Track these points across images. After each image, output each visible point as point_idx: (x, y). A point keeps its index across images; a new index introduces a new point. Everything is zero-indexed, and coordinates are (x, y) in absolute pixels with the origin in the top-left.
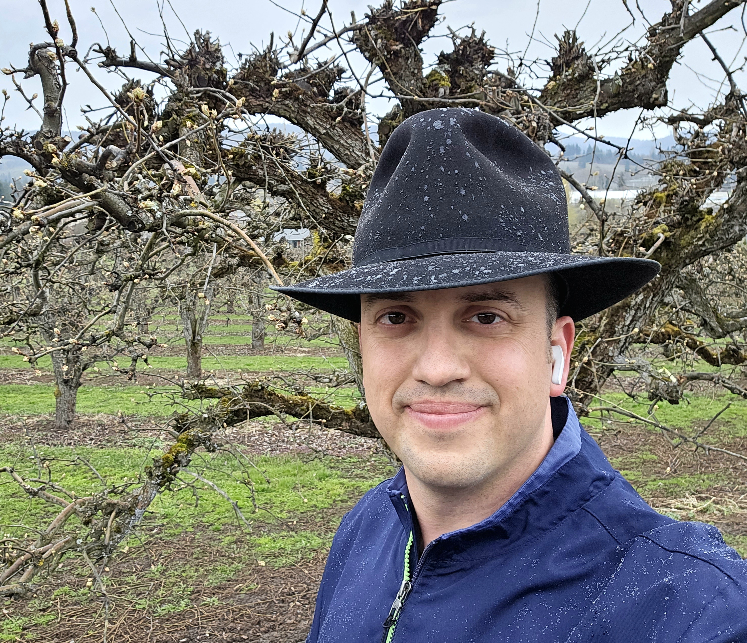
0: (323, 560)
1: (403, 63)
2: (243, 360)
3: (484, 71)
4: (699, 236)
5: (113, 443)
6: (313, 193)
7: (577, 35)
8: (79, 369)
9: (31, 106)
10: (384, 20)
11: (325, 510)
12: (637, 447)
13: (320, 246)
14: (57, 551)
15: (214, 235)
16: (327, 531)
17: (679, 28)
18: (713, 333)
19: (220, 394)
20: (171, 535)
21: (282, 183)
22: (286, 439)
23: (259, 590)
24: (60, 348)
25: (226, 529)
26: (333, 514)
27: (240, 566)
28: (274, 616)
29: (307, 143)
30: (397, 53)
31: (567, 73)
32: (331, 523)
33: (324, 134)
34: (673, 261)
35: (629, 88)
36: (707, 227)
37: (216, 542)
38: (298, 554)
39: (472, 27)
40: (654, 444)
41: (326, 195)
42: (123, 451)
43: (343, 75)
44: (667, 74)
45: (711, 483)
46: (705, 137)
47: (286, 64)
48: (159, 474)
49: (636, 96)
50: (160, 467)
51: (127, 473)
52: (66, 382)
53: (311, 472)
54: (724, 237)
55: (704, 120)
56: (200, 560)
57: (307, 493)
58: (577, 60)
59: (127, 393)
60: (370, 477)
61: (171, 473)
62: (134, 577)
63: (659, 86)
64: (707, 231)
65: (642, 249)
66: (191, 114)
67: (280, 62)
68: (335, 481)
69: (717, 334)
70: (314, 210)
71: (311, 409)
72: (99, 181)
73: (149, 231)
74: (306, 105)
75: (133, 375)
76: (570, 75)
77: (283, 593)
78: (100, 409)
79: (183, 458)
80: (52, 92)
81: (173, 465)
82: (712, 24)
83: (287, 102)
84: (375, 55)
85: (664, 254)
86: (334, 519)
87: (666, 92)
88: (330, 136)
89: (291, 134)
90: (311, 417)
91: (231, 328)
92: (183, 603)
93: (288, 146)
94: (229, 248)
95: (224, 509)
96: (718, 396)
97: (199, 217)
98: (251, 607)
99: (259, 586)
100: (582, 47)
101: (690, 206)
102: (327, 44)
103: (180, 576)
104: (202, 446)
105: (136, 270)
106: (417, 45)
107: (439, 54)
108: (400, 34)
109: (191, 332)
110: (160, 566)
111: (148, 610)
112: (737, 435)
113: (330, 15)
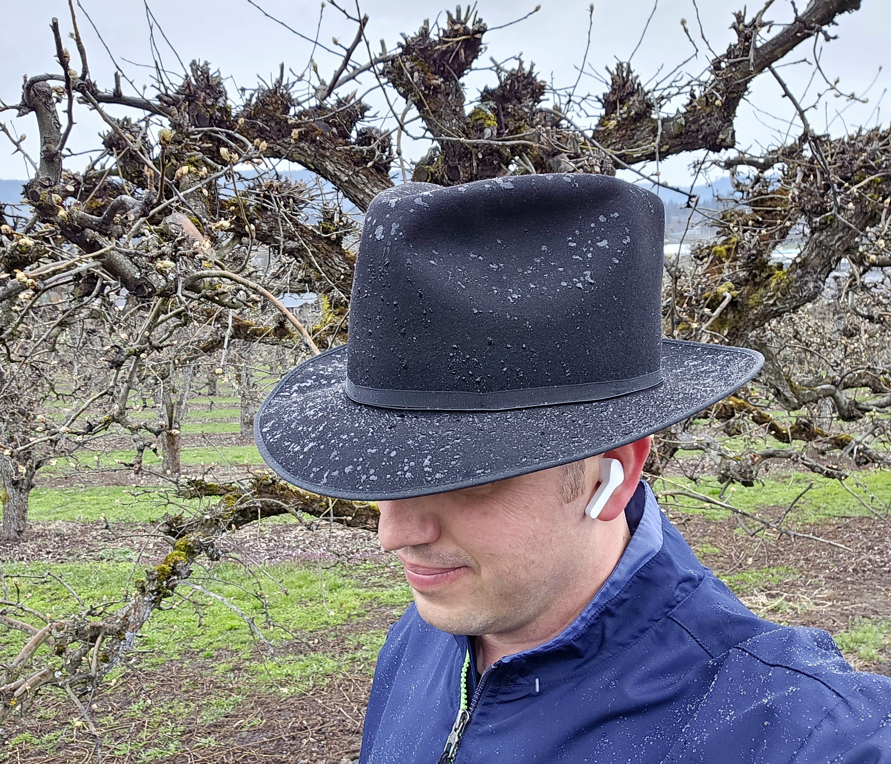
0: (339, 687)
1: (443, 100)
2: (230, 452)
3: (534, 109)
4: (769, 294)
5: (75, 556)
6: (327, 250)
7: (632, 69)
8: (31, 467)
9: (18, 150)
10: (421, 50)
11: (338, 627)
12: (695, 539)
13: (330, 313)
14: (32, 686)
15: (234, 300)
16: (342, 652)
17: (749, 60)
18: (787, 404)
19: (222, 491)
20: (153, 665)
21: (290, 239)
22: (287, 544)
23: (264, 726)
24: (47, 438)
25: (220, 655)
26: (349, 631)
27: (240, 698)
28: (284, 756)
29: (319, 192)
30: (436, 88)
31: (622, 111)
32: (347, 642)
33: (346, 181)
34: (741, 324)
35: (693, 127)
36: (778, 284)
37: (209, 671)
38: (309, 680)
39: (519, 59)
40: (715, 534)
41: (342, 253)
42: (88, 566)
43: (367, 114)
44: (734, 112)
45: (781, 578)
46: (766, 184)
47: (300, 99)
48: (154, 588)
49: (701, 137)
50: (154, 580)
51: (94, 592)
52: (15, 484)
53: (319, 583)
54: (797, 295)
55: (764, 164)
56: (191, 694)
57: (316, 607)
58: (632, 96)
59: (89, 496)
60: (390, 585)
61: (167, 587)
62: (111, 718)
63: (726, 125)
64: (778, 289)
65: (707, 311)
66: (193, 159)
67: (294, 97)
68: (349, 592)
69: (793, 406)
70: (328, 271)
71: (331, 506)
72: (107, 238)
73: (159, 296)
74: (324, 148)
75: (140, 469)
76: (624, 113)
77: (293, 728)
78: (57, 516)
79: (182, 568)
80: (51, 133)
81: (170, 577)
82: (782, 56)
83: (302, 145)
84: (410, 90)
85: (730, 316)
86: (350, 637)
87: (734, 132)
88: (353, 184)
89: (299, 181)
90: (332, 515)
91: (216, 413)
92: (172, 746)
93: (296, 196)
94: (221, 317)
95: (216, 631)
96: (783, 478)
97: (216, 279)
98: (255, 747)
99: (264, 721)
100: (638, 81)
101: (758, 260)
102: (357, 78)
103: (166, 714)
104: (203, 553)
105: (141, 342)
106: (459, 78)
107: (482, 89)
108: (440, 66)
109: (167, 419)
110: (142, 702)
111: (130, 757)
112: (807, 521)
113: (368, 44)
